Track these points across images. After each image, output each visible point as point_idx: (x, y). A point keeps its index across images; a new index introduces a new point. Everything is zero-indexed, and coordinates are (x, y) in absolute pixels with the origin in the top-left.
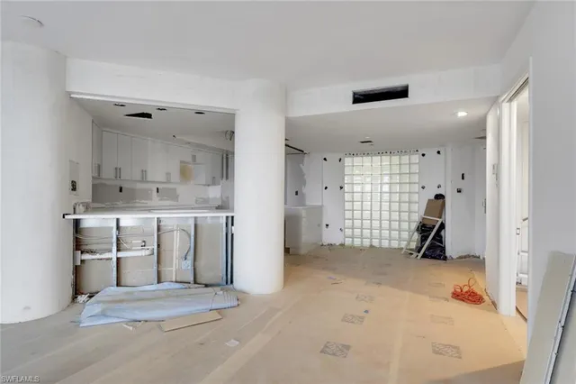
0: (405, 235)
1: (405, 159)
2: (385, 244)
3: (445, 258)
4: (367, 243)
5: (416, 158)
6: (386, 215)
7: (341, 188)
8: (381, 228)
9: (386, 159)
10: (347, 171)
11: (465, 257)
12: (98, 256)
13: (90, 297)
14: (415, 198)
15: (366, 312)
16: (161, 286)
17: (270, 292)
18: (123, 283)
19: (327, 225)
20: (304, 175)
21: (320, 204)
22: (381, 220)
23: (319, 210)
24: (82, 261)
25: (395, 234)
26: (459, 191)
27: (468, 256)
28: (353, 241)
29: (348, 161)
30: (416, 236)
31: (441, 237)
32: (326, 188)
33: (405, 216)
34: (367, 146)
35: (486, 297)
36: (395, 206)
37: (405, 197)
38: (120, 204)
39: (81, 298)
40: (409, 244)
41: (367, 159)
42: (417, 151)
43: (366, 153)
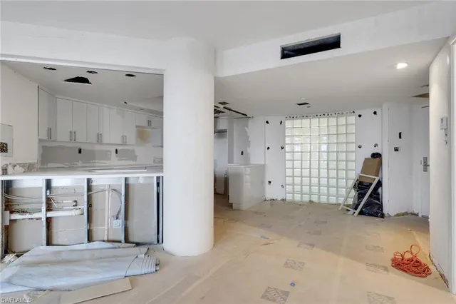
0: (343, 192)
1: (342, 120)
2: (324, 199)
3: (383, 216)
4: (306, 198)
5: (352, 119)
6: (324, 173)
7: (282, 148)
8: (319, 185)
9: (324, 121)
10: (288, 133)
11: (403, 214)
12: (27, 216)
13: (18, 256)
14: (352, 156)
15: (293, 284)
16: (92, 245)
17: (196, 255)
18: (55, 242)
19: (270, 182)
20: (248, 137)
21: (263, 163)
22: (319, 178)
23: (262, 169)
24: (11, 221)
25: (333, 190)
26: (396, 150)
27: (406, 214)
28: (293, 196)
29: (288, 123)
30: (353, 193)
31: (378, 194)
32: (268, 148)
33: (342, 174)
34: (304, 108)
35: (431, 267)
36: (333, 165)
37: (343, 156)
38: (80, 164)
39: (9, 258)
40: (346, 200)
41: (306, 122)
42: (354, 112)
43: (305, 116)
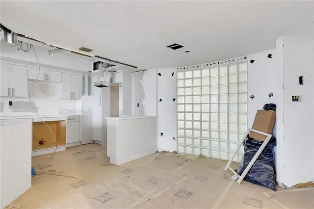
0: (234, 147)
1: (233, 68)
2: (215, 154)
4: (197, 152)
5: (244, 66)
6: (215, 126)
7: (174, 100)
9: (215, 70)
10: (180, 84)
14: (244, 108)
19: (162, 134)
21: (156, 115)
25: (224, 145)
26: (295, 99)
28: (185, 149)
29: (180, 75)
32: (161, 100)
37: (234, 108)
41: (197, 72)
42: (245, 58)
43: (196, 66)
